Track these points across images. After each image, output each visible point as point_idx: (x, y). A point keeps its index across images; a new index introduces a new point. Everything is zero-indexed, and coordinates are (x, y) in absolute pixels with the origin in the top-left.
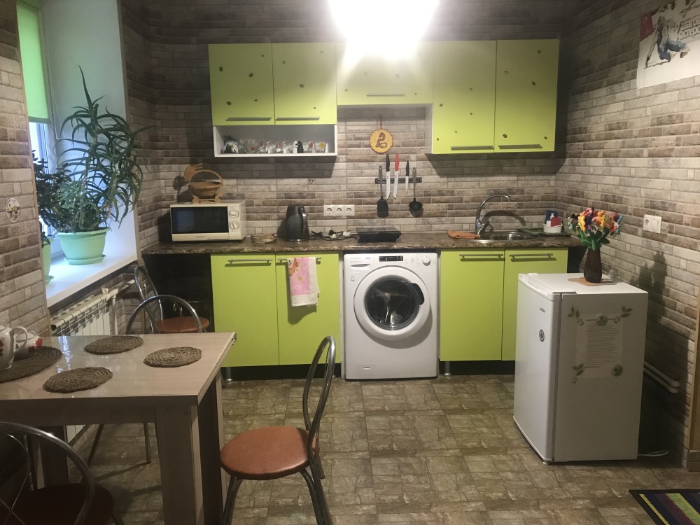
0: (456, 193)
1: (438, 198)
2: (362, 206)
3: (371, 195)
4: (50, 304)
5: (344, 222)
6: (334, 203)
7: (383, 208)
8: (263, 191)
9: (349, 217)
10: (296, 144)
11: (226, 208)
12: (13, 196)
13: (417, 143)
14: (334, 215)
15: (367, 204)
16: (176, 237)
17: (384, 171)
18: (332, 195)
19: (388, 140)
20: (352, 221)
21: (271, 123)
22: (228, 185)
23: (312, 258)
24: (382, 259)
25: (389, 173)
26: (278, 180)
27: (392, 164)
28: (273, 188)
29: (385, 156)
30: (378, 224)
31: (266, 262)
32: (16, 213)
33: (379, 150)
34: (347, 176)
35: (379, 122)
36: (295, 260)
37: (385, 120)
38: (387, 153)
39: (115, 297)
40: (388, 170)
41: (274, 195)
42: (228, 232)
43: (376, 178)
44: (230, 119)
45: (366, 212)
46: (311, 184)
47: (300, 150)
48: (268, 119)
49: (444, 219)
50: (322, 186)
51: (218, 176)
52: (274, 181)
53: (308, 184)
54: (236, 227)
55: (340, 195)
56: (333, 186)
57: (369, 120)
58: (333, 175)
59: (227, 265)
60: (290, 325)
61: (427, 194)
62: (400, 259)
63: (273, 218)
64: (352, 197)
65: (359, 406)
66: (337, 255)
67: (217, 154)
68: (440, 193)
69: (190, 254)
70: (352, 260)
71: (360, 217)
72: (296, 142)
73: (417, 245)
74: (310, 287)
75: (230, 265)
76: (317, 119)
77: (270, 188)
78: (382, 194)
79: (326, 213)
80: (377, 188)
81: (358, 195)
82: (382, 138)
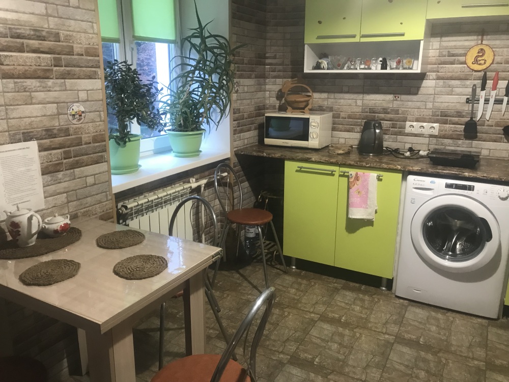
2: (448, 125)
3: (459, 114)
4: (115, 191)
5: (426, 140)
6: (417, 120)
7: (471, 130)
8: (350, 105)
9: (431, 136)
10: (381, 61)
11: (308, 119)
12: (78, 102)
14: (416, 133)
15: (453, 124)
16: (267, 141)
17: (478, 90)
18: (416, 113)
19: (488, 57)
20: (434, 140)
21: (356, 40)
22: (318, 98)
23: (373, 174)
24: (449, 186)
25: (483, 93)
26: (365, 95)
27: (490, 83)
28: (359, 103)
29: (482, 74)
30: (464, 146)
31: (330, 172)
32: (80, 116)
33: (476, 67)
34: (435, 94)
35: (480, 37)
36: (357, 174)
37: (487, 35)
38: (485, 71)
39: (203, 186)
40: (483, 88)
41: (359, 110)
42: (308, 141)
43: (469, 97)
44: (319, 38)
45: (451, 132)
46: (396, 100)
47: (384, 66)
48: (354, 36)
50: (408, 103)
51: (309, 89)
52: (361, 96)
53: (394, 100)
54: (315, 137)
55: (424, 113)
56: (418, 104)
57: (469, 35)
58: (419, 93)
59: (297, 171)
60: (347, 233)
62: (471, 188)
63: (356, 131)
64: (438, 116)
65: (394, 329)
66: (400, 175)
67: (306, 70)
69: (269, 157)
70: (415, 182)
71: (444, 137)
72: (381, 59)
73: (494, 176)
74: (368, 203)
75: (300, 170)
76: (403, 35)
77: (356, 102)
78: (473, 114)
79: (408, 130)
80: (467, 108)
81: (444, 114)
82: (481, 54)
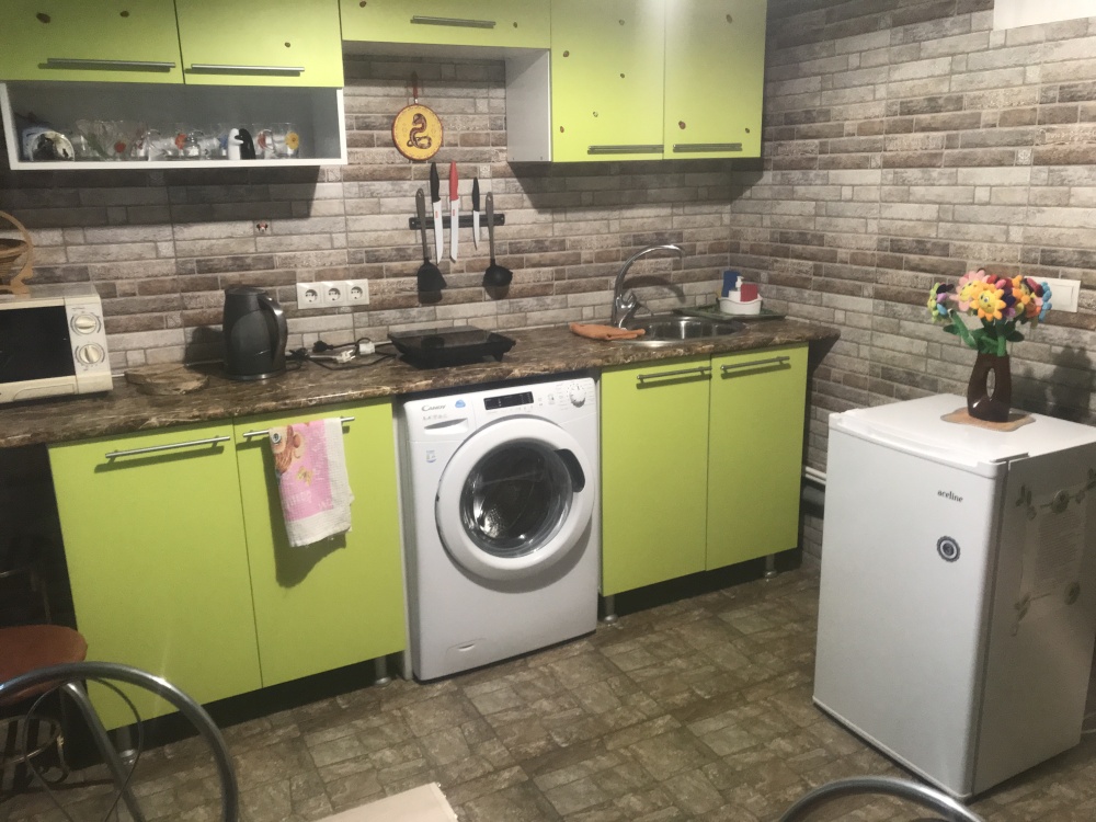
0: (568, 244)
1: (536, 256)
2: (384, 281)
3: (401, 253)
5: (345, 320)
6: (320, 277)
7: (431, 285)
9: (356, 309)
10: (237, 137)
11: (61, 310)
13: (492, 140)
14: (323, 306)
15: (395, 275)
17: (428, 199)
18: (314, 260)
19: (433, 129)
20: (363, 317)
21: (174, 77)
23: (332, 421)
24: (491, 404)
25: (438, 206)
26: (177, 229)
27: (444, 185)
28: (166, 248)
29: (427, 165)
30: (421, 320)
31: (210, 445)
33: (416, 153)
34: (346, 214)
35: (411, 90)
36: (290, 431)
37: (423, 86)
38: (433, 161)
40: (435, 198)
41: (169, 267)
42: (71, 372)
43: (412, 216)
44: (54, 64)
45: (393, 295)
46: (263, 234)
47: (247, 152)
48: (165, 69)
49: (548, 300)
50: (289, 241)
52: (166, 231)
53: (256, 235)
55: (332, 259)
56: (315, 239)
57: (389, 85)
58: (313, 213)
59: (100, 469)
60: (283, 589)
61: (516, 248)
62: (527, 398)
64: (361, 261)
65: (497, 750)
66: (388, 407)
67: (15, 164)
68: (540, 246)
70: (427, 414)
71: (382, 306)
72: (235, 132)
73: (559, 365)
74: (333, 493)
75: (112, 465)
77: (156, 248)
78: (426, 250)
79: (304, 302)
80: (414, 238)
81: (373, 257)
82: (420, 126)
